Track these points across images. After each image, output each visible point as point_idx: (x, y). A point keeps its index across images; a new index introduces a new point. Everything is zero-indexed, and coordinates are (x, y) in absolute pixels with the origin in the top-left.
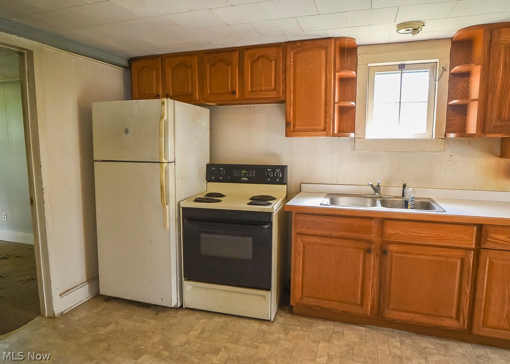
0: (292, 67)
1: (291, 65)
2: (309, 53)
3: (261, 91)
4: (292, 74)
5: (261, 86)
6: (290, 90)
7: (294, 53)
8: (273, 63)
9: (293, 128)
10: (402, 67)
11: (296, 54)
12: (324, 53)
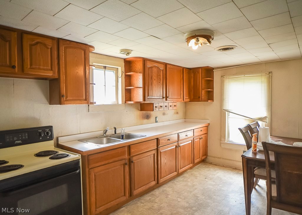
0: (63, 56)
1: (63, 55)
2: (75, 50)
3: (39, 69)
4: (64, 61)
5: (40, 66)
6: (63, 72)
7: (65, 47)
8: (49, 50)
9: (66, 99)
10: (105, 67)
11: (66, 48)
12: (83, 52)
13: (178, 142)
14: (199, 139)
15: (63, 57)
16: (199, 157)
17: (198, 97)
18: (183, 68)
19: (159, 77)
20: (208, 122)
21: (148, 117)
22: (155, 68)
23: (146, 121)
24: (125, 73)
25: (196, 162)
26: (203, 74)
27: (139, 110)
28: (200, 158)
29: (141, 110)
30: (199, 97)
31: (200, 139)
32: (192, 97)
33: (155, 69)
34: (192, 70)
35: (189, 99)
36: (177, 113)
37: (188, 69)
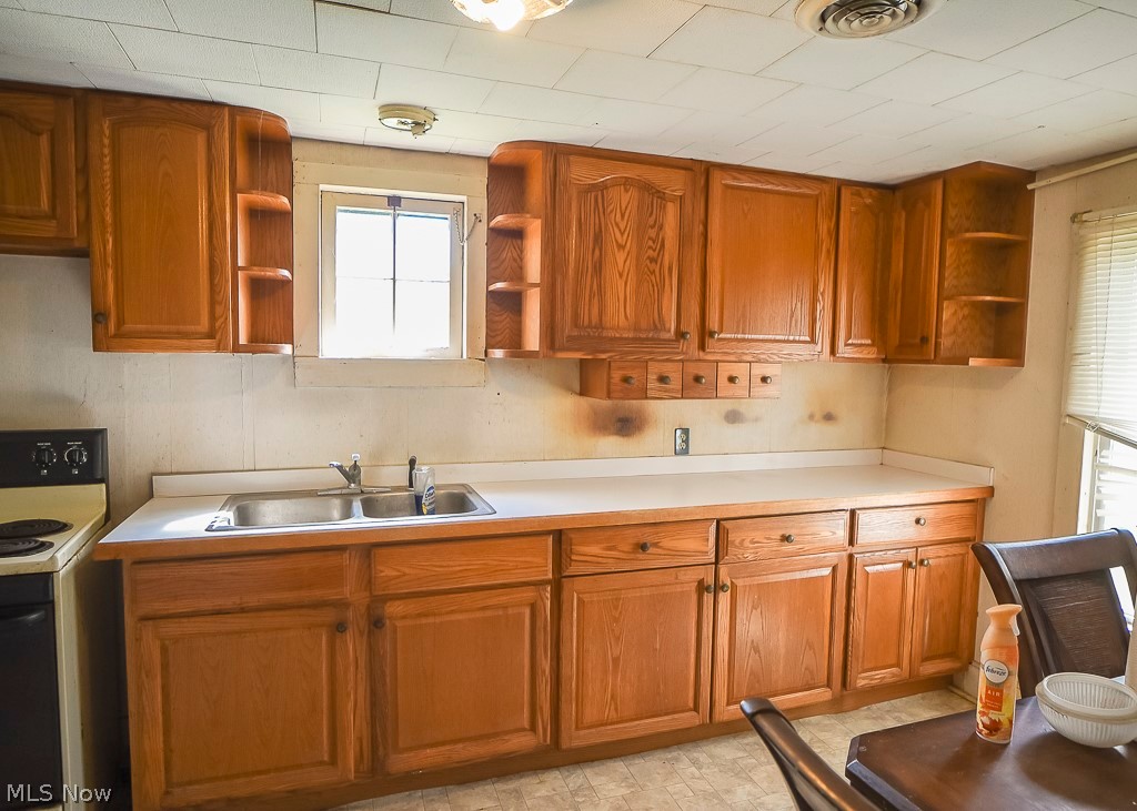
0: (106, 160)
1: (103, 155)
2: (159, 131)
3: (5, 214)
4: (108, 180)
5: (5, 203)
6: (103, 221)
7: (113, 124)
8: (44, 140)
9: (118, 327)
10: (394, 202)
11: (116, 128)
12: (201, 138)
13: (716, 563)
14: (901, 564)
15: (103, 163)
16: (893, 660)
17: (918, 341)
18: (841, 185)
19: (652, 233)
20: (987, 477)
21: (626, 425)
22: (626, 191)
23: (610, 443)
24: (491, 217)
25: (862, 682)
26: (952, 212)
27: (573, 392)
28: (898, 665)
29: (583, 392)
30: (925, 340)
31: (907, 564)
32: (894, 337)
33: (625, 198)
34: (899, 194)
35: (875, 349)
36: (829, 417)
37: (874, 192)
